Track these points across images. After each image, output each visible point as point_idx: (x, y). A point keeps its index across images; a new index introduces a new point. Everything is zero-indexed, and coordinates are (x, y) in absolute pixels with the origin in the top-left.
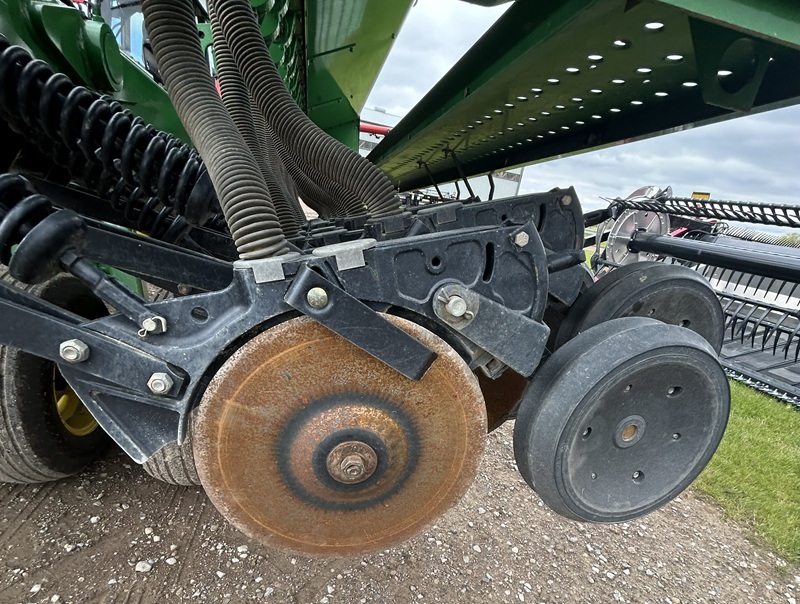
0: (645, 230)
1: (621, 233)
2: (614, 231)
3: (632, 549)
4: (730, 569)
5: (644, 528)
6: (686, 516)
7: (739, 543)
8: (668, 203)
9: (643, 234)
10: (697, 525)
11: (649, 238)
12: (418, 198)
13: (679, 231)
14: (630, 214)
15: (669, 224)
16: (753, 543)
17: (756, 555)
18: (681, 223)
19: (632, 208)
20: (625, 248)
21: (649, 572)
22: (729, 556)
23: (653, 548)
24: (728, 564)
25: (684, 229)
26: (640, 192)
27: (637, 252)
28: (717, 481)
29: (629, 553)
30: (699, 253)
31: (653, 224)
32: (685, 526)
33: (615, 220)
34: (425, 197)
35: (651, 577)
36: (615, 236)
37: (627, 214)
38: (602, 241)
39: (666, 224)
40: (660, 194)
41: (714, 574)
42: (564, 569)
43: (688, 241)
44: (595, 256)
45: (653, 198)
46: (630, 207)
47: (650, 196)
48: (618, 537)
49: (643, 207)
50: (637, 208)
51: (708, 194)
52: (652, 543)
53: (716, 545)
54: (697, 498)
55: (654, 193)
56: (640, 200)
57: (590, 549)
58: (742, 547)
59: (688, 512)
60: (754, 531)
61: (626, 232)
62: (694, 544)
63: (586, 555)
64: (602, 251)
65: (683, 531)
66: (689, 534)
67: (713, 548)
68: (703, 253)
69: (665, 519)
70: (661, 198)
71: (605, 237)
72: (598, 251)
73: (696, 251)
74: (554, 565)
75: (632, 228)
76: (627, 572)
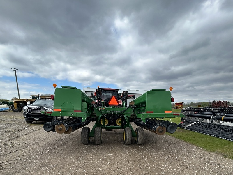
1: (185, 114)
8: (192, 109)
27: (189, 117)
33: (183, 112)
39: (193, 112)
47: (188, 108)
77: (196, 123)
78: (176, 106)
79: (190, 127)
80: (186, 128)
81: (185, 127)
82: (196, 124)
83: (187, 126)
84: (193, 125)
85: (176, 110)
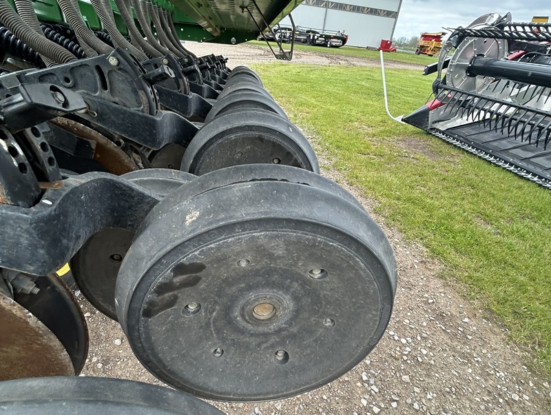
0: (483, 55)
1: (460, 59)
2: (454, 59)
3: (406, 378)
4: (501, 400)
5: (424, 352)
6: (470, 337)
7: (517, 369)
8: (506, 28)
9: (482, 59)
10: (478, 349)
11: (486, 63)
12: (316, 37)
13: (516, 54)
14: (470, 41)
15: (506, 48)
16: (531, 370)
17: (531, 385)
18: (519, 46)
19: (471, 36)
20: (464, 72)
21: (416, 406)
22: (503, 385)
23: (428, 376)
24: (500, 395)
25: (521, 52)
26: (481, 20)
27: (474, 76)
28: (507, 300)
29: (402, 382)
30: (529, 75)
31: (492, 49)
32: (467, 349)
33: (456, 48)
34: (321, 36)
35: (417, 411)
36: (455, 63)
37: (468, 41)
38: (443, 68)
39: (504, 49)
40: (500, 19)
41: (483, 407)
42: (333, 402)
43: (522, 64)
44: (437, 82)
45: (493, 25)
46: (469, 35)
47: (490, 23)
48: (396, 363)
49: (481, 34)
50: (476, 35)
51: (547, 18)
52: (429, 368)
53: (492, 372)
54: (485, 318)
55: (494, 19)
56: (478, 28)
57: (365, 378)
58: (518, 375)
59: (473, 333)
60: (534, 357)
61: (466, 58)
62: (470, 371)
63: (359, 384)
64: (442, 77)
65: (463, 356)
66: (468, 358)
67: (489, 374)
68: (533, 74)
69: (449, 341)
70: (500, 25)
71: (446, 65)
72: (439, 76)
73: (527, 73)
74: (325, 397)
75: (471, 55)
76: (394, 405)
77: (492, 113)
78: (422, 43)
79: (465, 131)
80: (443, 133)
81: (442, 126)
82: (490, 120)
83: (450, 125)
84: (474, 123)
85: (418, 56)
